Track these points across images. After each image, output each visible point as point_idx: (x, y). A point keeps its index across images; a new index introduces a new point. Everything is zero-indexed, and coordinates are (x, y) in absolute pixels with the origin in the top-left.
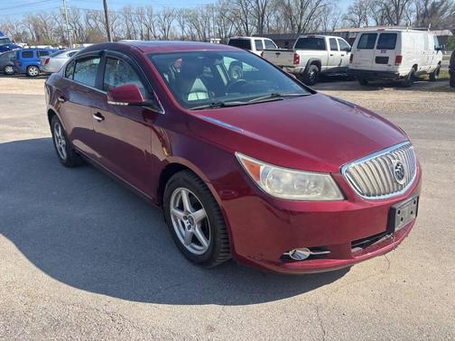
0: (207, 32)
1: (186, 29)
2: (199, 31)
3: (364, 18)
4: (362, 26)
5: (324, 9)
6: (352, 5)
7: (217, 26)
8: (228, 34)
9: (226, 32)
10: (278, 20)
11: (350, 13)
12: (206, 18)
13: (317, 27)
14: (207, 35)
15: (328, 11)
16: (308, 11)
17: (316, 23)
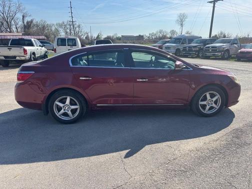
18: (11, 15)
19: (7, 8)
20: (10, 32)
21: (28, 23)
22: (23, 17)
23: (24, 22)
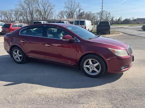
0: (11, 18)
1: (2, 18)
2: (8, 18)
3: (63, 16)
4: (63, 18)
5: (51, 13)
6: (59, 12)
7: (15, 17)
8: (19, 20)
9: (19, 19)
10: (37, 15)
11: (59, 14)
12: (11, 14)
13: (50, 18)
14: (11, 20)
15: (53, 14)
16: (47, 13)
17: (49, 17)
18: (74, 10)
19: (73, 6)
20: (72, 18)
21: (81, 13)
22: (79, 10)
23: (79, 13)
